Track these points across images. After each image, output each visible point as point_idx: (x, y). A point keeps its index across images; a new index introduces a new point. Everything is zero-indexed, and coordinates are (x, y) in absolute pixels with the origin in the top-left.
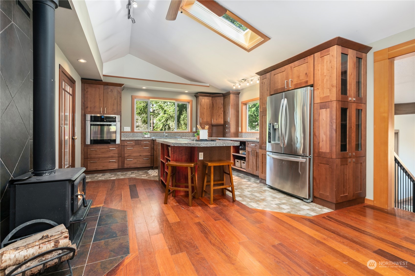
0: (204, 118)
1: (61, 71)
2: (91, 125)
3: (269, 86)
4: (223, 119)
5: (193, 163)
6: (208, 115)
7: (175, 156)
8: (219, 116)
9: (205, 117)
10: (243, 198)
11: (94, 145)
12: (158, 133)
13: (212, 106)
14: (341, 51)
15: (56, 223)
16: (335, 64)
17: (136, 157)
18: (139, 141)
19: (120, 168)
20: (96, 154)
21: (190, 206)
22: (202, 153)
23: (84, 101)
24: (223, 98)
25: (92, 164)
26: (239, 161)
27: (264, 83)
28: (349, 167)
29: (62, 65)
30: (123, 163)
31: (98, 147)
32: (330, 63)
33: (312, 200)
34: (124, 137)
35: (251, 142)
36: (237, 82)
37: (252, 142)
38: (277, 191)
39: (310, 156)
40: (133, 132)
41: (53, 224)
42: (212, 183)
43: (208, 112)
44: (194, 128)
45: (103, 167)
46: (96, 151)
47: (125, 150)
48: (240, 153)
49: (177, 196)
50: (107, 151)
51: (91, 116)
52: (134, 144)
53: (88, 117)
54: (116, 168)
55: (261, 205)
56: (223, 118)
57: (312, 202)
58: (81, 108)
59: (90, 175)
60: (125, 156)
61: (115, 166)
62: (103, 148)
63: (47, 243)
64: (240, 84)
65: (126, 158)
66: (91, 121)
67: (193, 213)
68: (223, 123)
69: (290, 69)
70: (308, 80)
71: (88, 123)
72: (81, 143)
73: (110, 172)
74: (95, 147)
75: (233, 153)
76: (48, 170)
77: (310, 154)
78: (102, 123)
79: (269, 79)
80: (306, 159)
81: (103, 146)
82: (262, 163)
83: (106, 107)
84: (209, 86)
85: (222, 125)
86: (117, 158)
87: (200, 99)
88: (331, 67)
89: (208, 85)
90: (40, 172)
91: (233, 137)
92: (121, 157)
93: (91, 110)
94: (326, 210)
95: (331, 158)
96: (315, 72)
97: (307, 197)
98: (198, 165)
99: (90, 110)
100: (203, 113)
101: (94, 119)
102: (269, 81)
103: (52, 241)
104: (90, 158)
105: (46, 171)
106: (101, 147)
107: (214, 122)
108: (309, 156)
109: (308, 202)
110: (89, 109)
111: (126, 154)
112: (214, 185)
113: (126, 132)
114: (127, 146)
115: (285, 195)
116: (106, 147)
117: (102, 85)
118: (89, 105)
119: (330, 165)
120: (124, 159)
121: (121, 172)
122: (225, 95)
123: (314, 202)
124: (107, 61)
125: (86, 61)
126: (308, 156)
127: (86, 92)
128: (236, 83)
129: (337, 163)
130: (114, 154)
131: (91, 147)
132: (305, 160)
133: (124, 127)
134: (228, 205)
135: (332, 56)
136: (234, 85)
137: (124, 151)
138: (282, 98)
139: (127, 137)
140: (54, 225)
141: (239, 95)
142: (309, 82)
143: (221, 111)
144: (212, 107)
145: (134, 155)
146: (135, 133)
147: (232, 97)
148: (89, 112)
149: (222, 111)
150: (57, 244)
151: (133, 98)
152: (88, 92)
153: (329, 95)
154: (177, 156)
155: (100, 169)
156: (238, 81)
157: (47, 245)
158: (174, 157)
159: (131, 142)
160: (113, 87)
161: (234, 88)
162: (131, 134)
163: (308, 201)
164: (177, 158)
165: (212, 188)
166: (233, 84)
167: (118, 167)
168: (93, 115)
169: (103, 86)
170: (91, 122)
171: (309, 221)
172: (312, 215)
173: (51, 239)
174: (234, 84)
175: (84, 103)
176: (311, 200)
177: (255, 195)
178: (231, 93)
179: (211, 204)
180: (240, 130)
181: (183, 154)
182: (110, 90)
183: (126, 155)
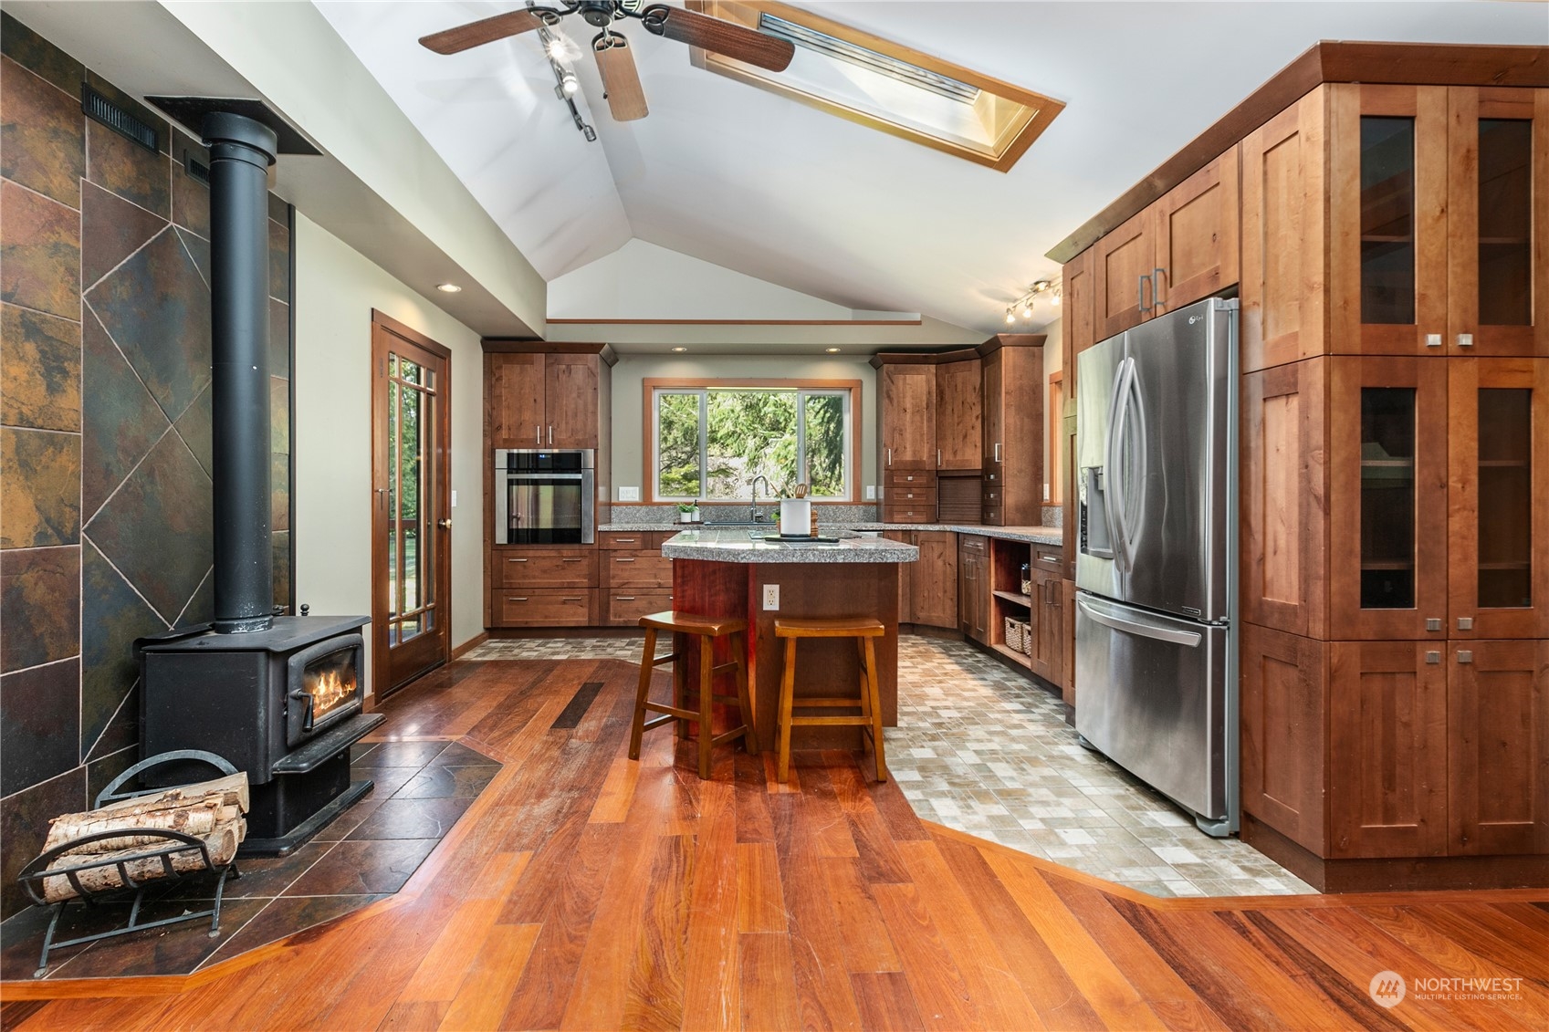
0: (905, 448)
1: (378, 327)
2: (510, 483)
3: (1092, 306)
4: (980, 450)
5: (715, 623)
6: (922, 435)
7: (689, 592)
8: (965, 437)
9: (908, 446)
10: (923, 777)
11: (520, 547)
12: (731, 508)
13: (939, 399)
14: (1362, 107)
15: (233, 768)
16: (1317, 177)
17: (645, 591)
18: (655, 535)
19: (596, 624)
20: (524, 577)
21: (701, 778)
22: (776, 588)
23: (493, 408)
24: (978, 362)
25: (513, 607)
26: (1017, 623)
27: (1078, 294)
28: (1426, 688)
29: (380, 308)
30: (605, 609)
31: (531, 553)
32: (1300, 173)
33: (1238, 830)
34: (620, 522)
35: (1046, 549)
36: (1019, 295)
37: (1050, 549)
38: (1110, 768)
39: (1222, 618)
40: (647, 505)
41: (225, 767)
42: (788, 703)
43: (923, 423)
44: (868, 487)
45: (546, 617)
46: (525, 567)
47: (611, 567)
48: (1024, 591)
49: (694, 738)
50: (557, 566)
51: (510, 456)
52: (638, 544)
53: (501, 457)
54: (583, 625)
55: (975, 813)
56: (979, 444)
57: (1235, 835)
58: (484, 431)
59: (510, 641)
60: (612, 586)
61: (579, 617)
62: (544, 558)
63: (158, 813)
64: (1031, 304)
65: (612, 591)
66: (510, 470)
67: (691, 802)
68: (980, 468)
69: (1157, 221)
70: (1218, 268)
71: (502, 477)
72: (484, 541)
73: (567, 637)
74: (521, 553)
75: (996, 590)
76: (243, 618)
77: (1219, 609)
78: (536, 476)
79: (1090, 275)
80: (1203, 632)
81: (544, 552)
82: (1071, 638)
83: (553, 422)
84: (919, 319)
85: (979, 474)
86: (586, 591)
87: (887, 373)
88: (1302, 195)
89: (917, 317)
90: (224, 622)
91: (1013, 524)
92: (600, 589)
93: (509, 434)
94: (1278, 883)
95: (1304, 633)
96: (1244, 227)
97: (1206, 810)
98: (761, 630)
99: (507, 437)
100: (901, 430)
101: (515, 464)
102: (1092, 282)
103: (171, 811)
104: (507, 586)
105: (239, 622)
106: (539, 553)
107: (946, 460)
108: (1216, 617)
109: (1213, 834)
110: (504, 434)
111: (614, 578)
112: (797, 711)
113: (627, 504)
114: (615, 550)
115: (1132, 789)
116: (553, 554)
117: (540, 354)
118: (505, 418)
119: (1301, 671)
120: (609, 595)
121: (598, 639)
122: (986, 353)
123: (1247, 841)
124: (558, 274)
125: (460, 289)
126: (1209, 618)
127: (497, 380)
128: (1015, 300)
129: (1335, 660)
130: (579, 576)
131: (510, 553)
132: (1198, 636)
133: (620, 488)
134: (840, 794)
135: (1308, 139)
136: (1008, 310)
137: (607, 569)
138: (1122, 358)
139: (628, 523)
140: (229, 770)
141: (1042, 346)
142: (1221, 276)
143: (974, 419)
144: (941, 399)
145: (637, 583)
146: (655, 508)
147: (1008, 356)
148: (505, 440)
149: (977, 417)
150: (181, 821)
151: (648, 387)
152: (499, 379)
153: (1297, 329)
154: (694, 595)
155: (536, 625)
156: (1019, 289)
157: (157, 819)
158: (683, 597)
159: (630, 538)
160: (572, 355)
161: (1010, 320)
162: (641, 512)
163: (1213, 829)
164: (694, 599)
165: (787, 723)
166: (1003, 306)
167: (589, 621)
168: (515, 451)
169: (544, 355)
170: (508, 473)
171: (1128, 914)
172: (1176, 892)
173: (174, 806)
174: (1011, 305)
175: (490, 416)
176: (1231, 825)
177: (991, 771)
178: (1001, 341)
179: (781, 783)
180: (1047, 496)
181: (718, 588)
182: (564, 366)
183: (613, 583)
